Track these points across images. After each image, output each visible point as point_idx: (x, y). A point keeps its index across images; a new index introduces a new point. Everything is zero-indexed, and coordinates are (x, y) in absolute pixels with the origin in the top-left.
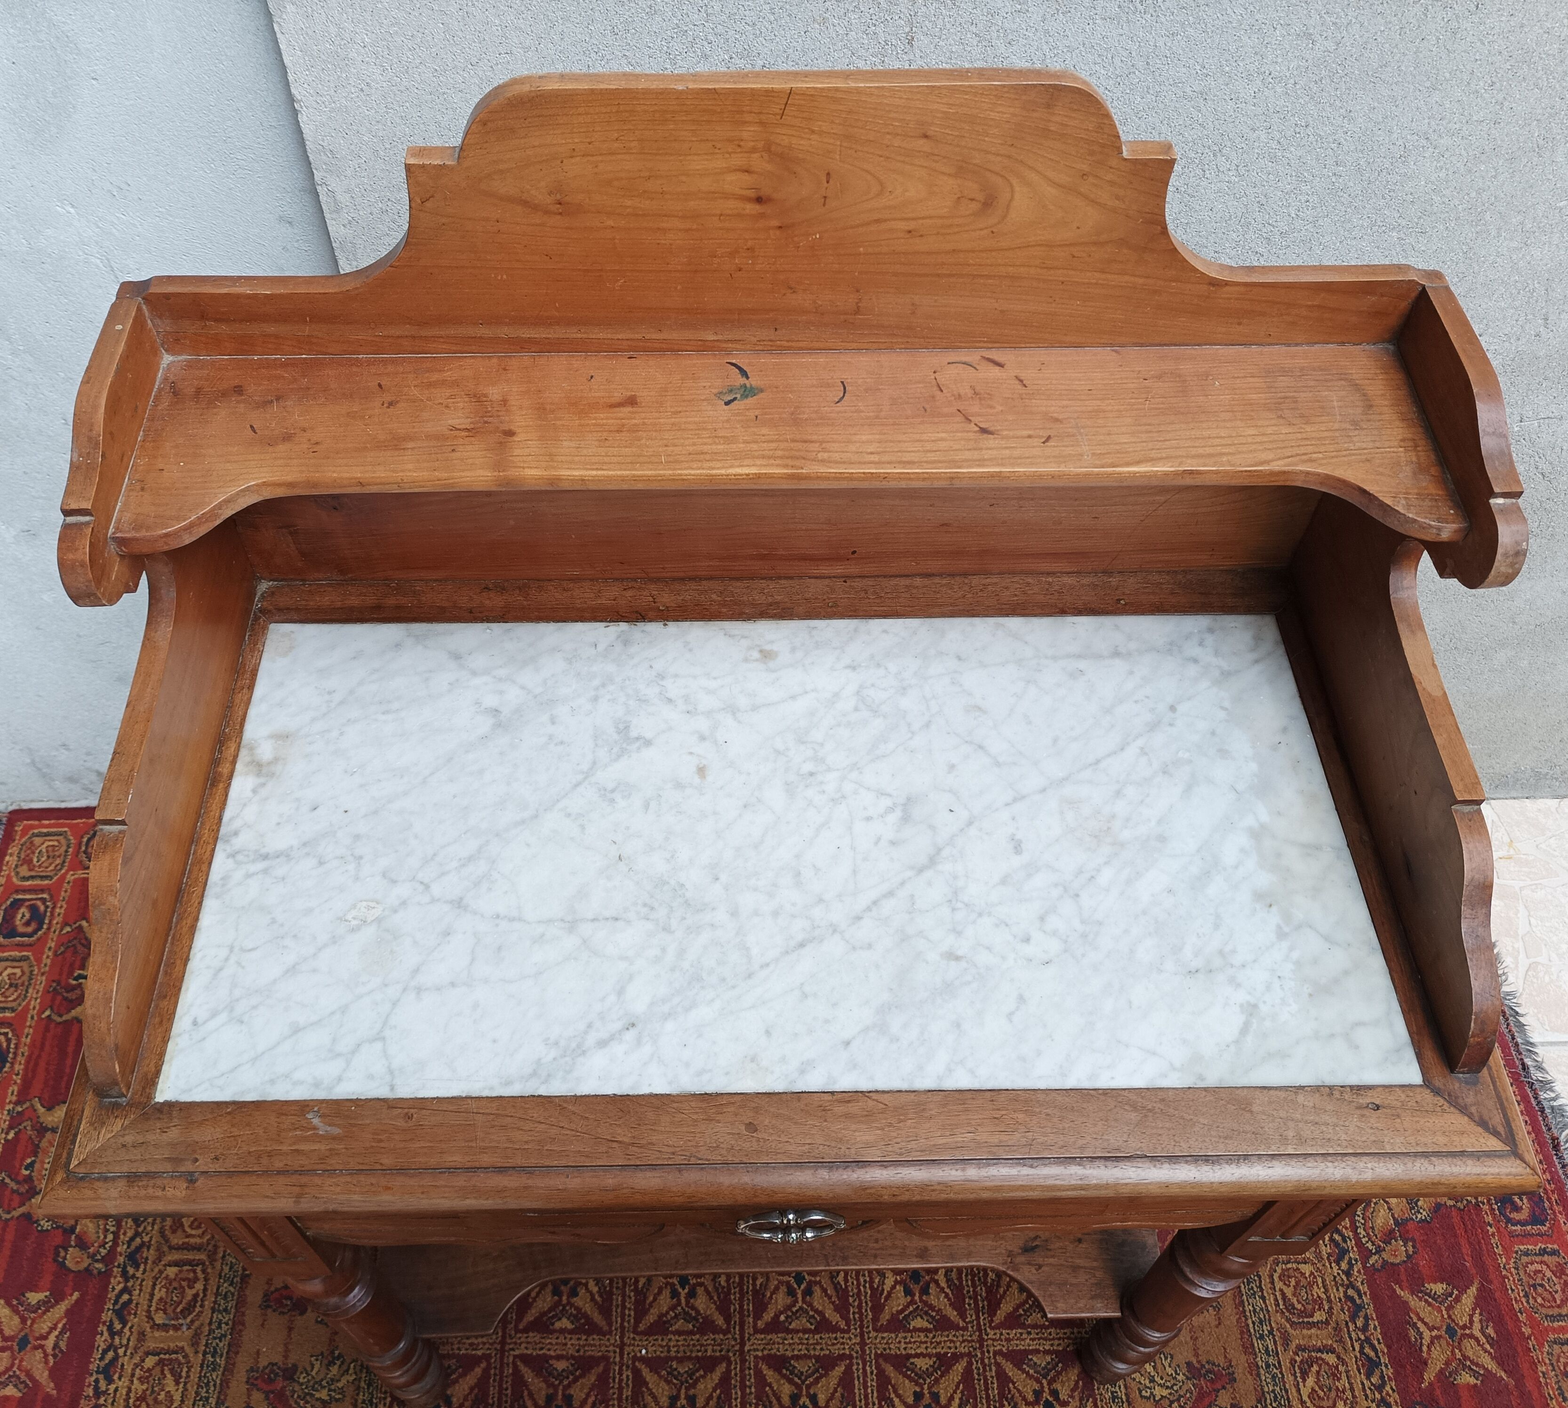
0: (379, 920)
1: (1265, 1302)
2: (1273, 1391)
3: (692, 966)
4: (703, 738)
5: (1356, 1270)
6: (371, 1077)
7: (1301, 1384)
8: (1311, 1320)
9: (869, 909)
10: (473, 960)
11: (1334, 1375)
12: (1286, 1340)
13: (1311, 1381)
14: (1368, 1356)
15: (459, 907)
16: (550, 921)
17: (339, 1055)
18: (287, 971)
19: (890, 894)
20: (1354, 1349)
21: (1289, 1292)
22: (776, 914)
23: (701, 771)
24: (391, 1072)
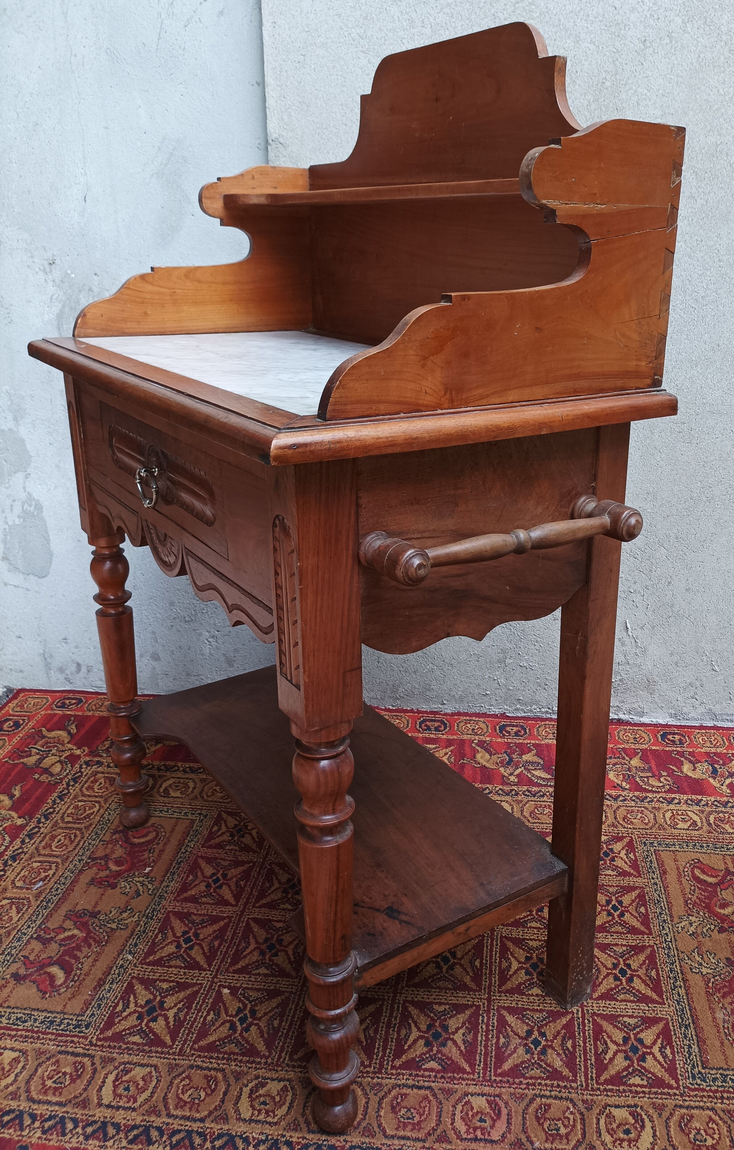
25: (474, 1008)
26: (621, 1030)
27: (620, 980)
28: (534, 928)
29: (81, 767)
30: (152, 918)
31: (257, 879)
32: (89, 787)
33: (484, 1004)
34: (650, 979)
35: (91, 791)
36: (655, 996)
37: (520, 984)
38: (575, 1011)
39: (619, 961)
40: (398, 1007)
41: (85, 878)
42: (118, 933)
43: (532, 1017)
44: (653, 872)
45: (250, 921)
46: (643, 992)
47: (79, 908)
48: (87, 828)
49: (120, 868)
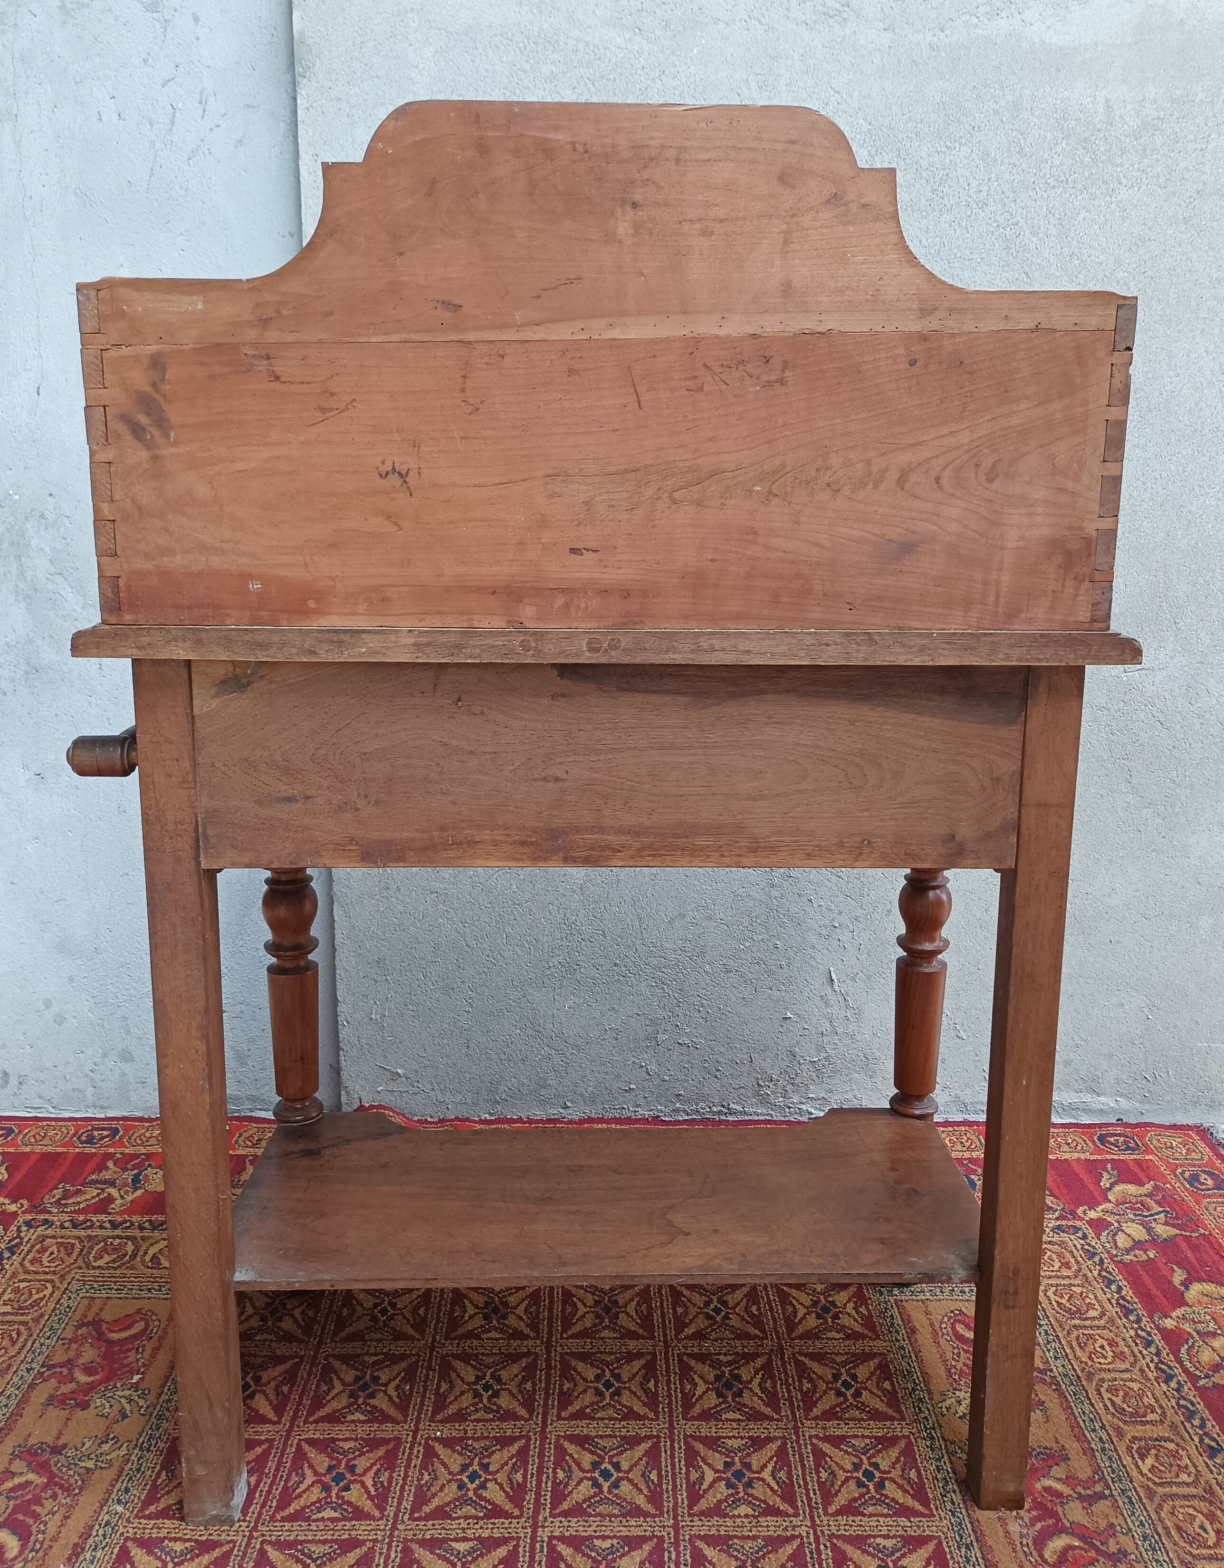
1: (1093, 1407)
2: (1110, 1467)
5: (1186, 1388)
7: (1140, 1463)
8: (1144, 1419)
11: (1174, 1456)
12: (1120, 1434)
13: (1149, 1461)
14: (1209, 1446)
20: (1193, 1440)
21: (1118, 1401)
25: (655, 1540)
26: (873, 1556)
27: (867, 1487)
28: (731, 1420)
29: (19, 1230)
30: (148, 1450)
31: (307, 1381)
32: (34, 1259)
33: (669, 1534)
34: (909, 1483)
35: (37, 1265)
36: (918, 1507)
37: (720, 1502)
38: (804, 1534)
39: (861, 1459)
40: (542, 1547)
41: (39, 1396)
42: (97, 1474)
43: (742, 1547)
44: (897, 1332)
45: (303, 1444)
46: (901, 1501)
47: (32, 1441)
48: (36, 1320)
49: (92, 1379)
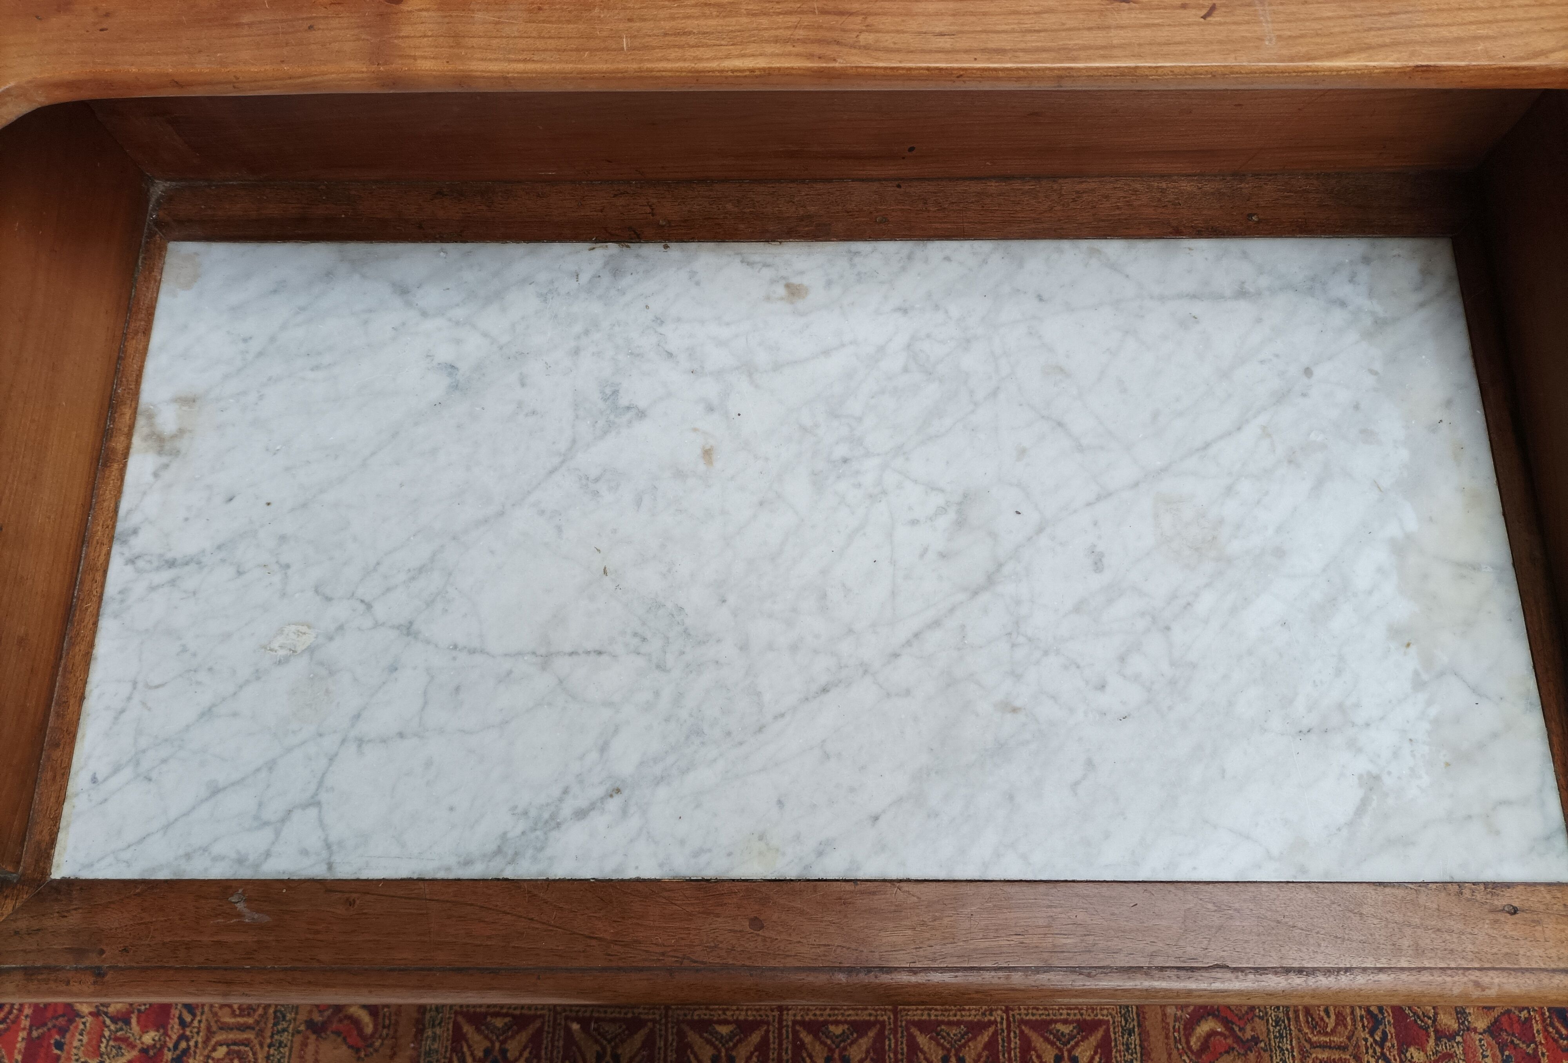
0: (311, 650)
3: (691, 715)
4: (710, 409)
6: (305, 852)
9: (909, 643)
10: (426, 703)
15: (408, 634)
16: (520, 654)
17: (266, 824)
18: (203, 714)
19: (936, 623)
22: (794, 648)
23: (708, 454)
24: (328, 846)
